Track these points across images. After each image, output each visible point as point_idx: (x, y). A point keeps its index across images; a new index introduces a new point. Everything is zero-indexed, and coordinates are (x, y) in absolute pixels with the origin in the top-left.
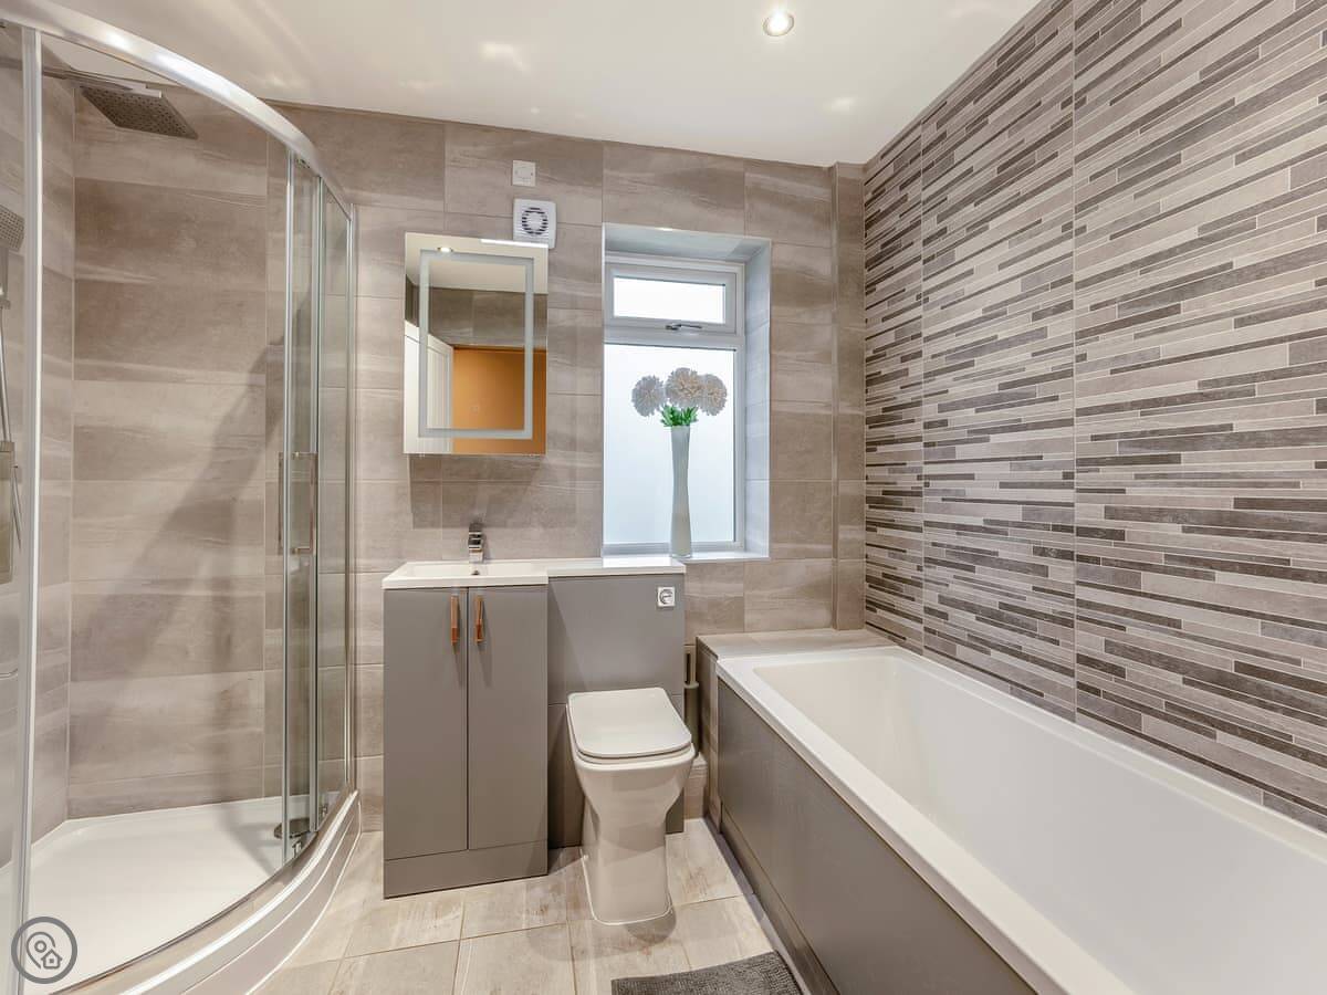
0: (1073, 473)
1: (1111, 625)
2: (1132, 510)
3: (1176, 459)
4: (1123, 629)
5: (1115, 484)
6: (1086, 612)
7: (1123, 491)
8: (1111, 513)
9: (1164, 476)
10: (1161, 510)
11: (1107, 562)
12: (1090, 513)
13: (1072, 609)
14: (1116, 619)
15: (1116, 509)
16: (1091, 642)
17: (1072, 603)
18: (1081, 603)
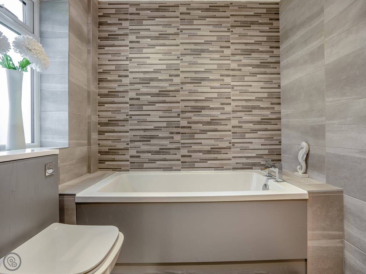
0: (180, 114)
1: (189, 147)
2: (193, 122)
3: (201, 112)
4: (191, 147)
5: (190, 116)
6: (183, 145)
7: (191, 118)
8: (189, 123)
9: (199, 115)
10: (198, 122)
11: (188, 133)
12: (184, 123)
13: (180, 145)
14: (190, 145)
15: (190, 122)
16: (184, 152)
17: (180, 144)
18: (182, 144)
